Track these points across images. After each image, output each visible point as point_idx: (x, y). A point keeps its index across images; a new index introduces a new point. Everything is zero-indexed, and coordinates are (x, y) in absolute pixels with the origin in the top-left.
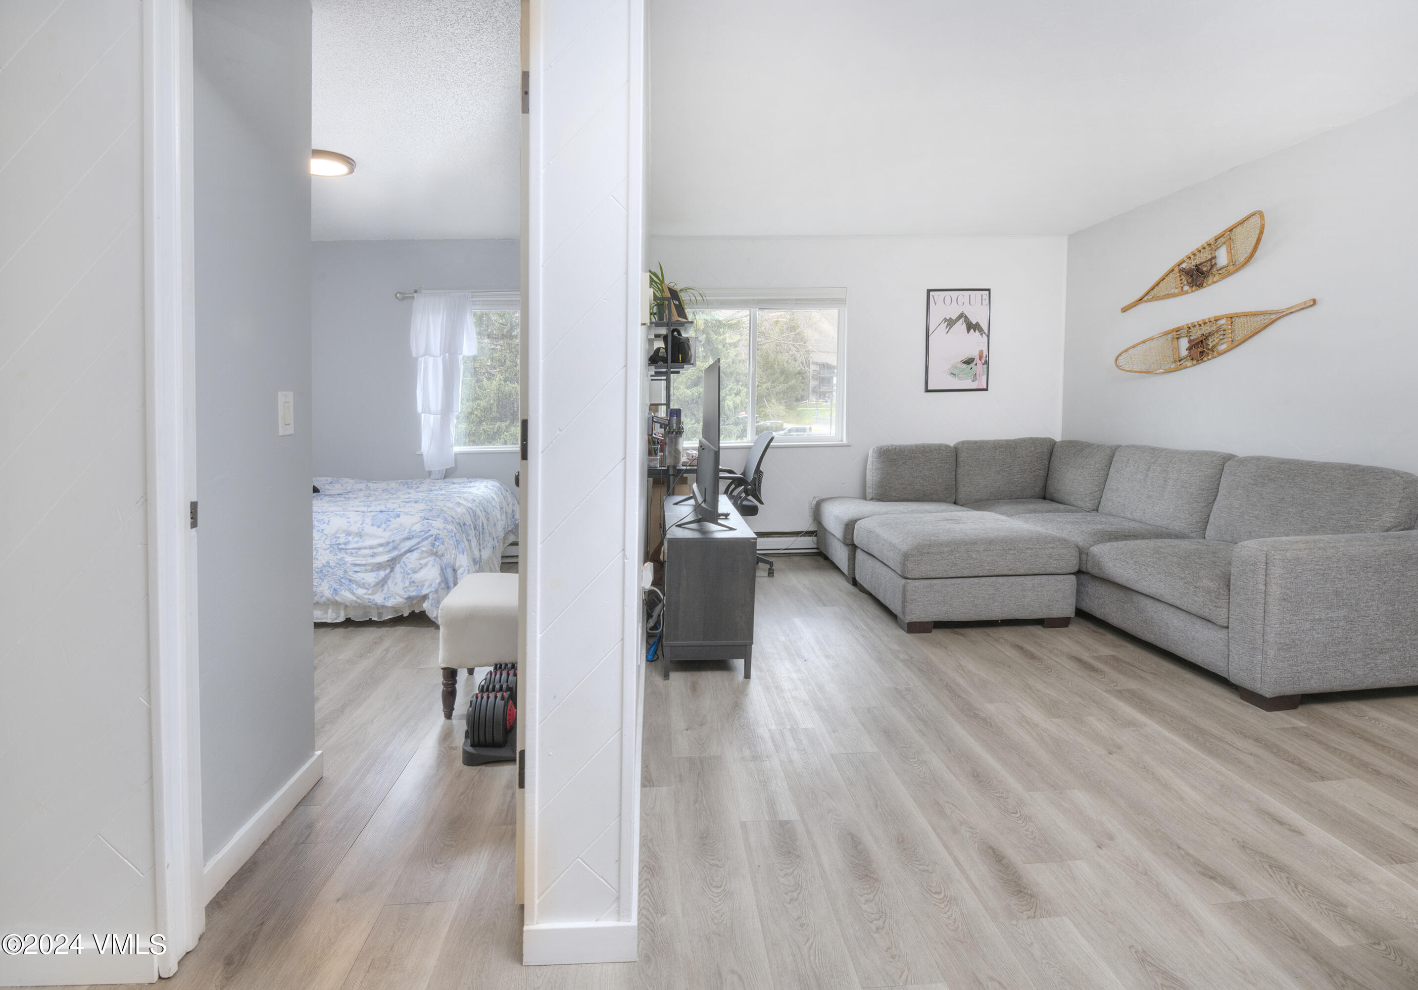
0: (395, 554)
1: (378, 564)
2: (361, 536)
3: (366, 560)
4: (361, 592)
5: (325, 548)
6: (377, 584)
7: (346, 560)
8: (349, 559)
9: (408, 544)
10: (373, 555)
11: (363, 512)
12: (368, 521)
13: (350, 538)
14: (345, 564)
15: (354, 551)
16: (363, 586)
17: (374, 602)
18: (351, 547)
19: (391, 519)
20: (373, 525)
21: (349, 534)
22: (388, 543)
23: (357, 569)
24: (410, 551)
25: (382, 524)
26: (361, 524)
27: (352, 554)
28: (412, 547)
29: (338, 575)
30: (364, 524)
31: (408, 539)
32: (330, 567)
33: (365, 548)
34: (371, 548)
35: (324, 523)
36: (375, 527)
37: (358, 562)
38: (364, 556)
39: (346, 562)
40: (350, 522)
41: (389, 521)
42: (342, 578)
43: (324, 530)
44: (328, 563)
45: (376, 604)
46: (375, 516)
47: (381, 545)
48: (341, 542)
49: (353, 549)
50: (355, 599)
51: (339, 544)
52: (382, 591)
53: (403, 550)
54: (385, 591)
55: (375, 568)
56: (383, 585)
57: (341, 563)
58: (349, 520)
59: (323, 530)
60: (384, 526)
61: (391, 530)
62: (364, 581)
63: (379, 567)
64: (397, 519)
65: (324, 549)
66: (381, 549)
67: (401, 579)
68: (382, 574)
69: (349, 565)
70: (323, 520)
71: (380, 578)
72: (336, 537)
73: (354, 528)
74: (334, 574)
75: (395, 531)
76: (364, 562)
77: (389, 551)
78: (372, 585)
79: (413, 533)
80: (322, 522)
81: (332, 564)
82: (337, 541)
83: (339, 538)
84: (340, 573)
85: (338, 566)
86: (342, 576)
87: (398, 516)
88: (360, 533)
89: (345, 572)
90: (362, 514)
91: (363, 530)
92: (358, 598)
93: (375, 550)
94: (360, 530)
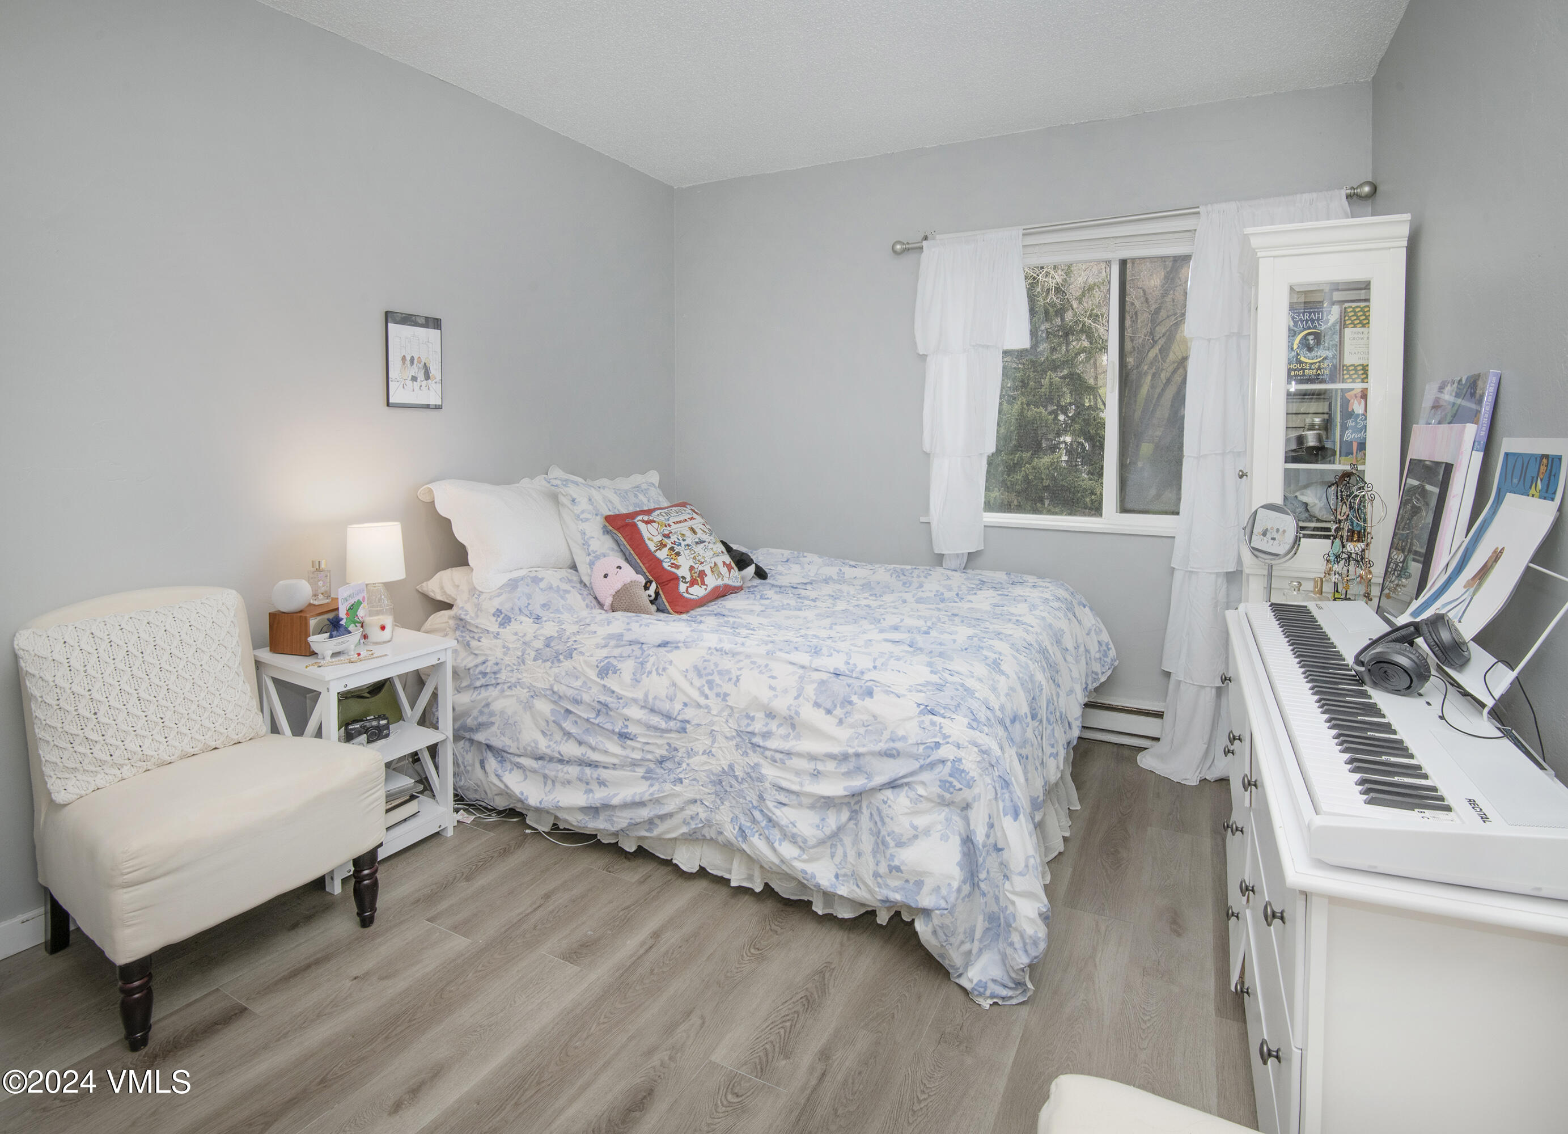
0: (858, 783)
1: (824, 797)
2: (793, 726)
3: (801, 785)
4: (788, 851)
5: (728, 735)
6: (822, 842)
7: (764, 771)
8: (769, 772)
9: (886, 771)
10: (816, 775)
11: (803, 667)
12: (810, 690)
13: (773, 726)
14: (761, 779)
15: (778, 756)
16: (793, 839)
17: (814, 882)
18: (773, 747)
19: (854, 698)
20: (817, 705)
21: (771, 715)
22: (845, 757)
23: (782, 798)
24: (893, 785)
25: (835, 706)
26: (796, 698)
27: (775, 761)
28: (896, 780)
29: (748, 798)
30: (801, 699)
31: (889, 754)
32: (736, 778)
33: (799, 755)
34: (813, 758)
35: (730, 679)
36: (822, 711)
37: (784, 784)
38: (798, 773)
39: (763, 776)
40: (771, 688)
41: (850, 703)
42: (755, 808)
43: (728, 695)
44: (731, 767)
45: (818, 886)
46: (823, 682)
47: (832, 757)
48: (756, 731)
49: (776, 751)
50: (776, 861)
51: (753, 734)
52: (832, 857)
53: (879, 780)
54: (838, 859)
55: (818, 805)
56: (833, 846)
57: (754, 776)
58: (773, 682)
59: (726, 695)
60: (838, 712)
61: (852, 726)
62: (794, 830)
63: (828, 803)
64: (867, 699)
65: (727, 738)
66: (830, 766)
67: (870, 849)
68: (833, 820)
69: (767, 785)
70: (728, 672)
71: (828, 831)
72: (748, 717)
73: (782, 704)
74: (741, 794)
75: (862, 730)
76: (795, 788)
77: (848, 774)
78: (812, 842)
79: (898, 745)
80: (727, 678)
81: (739, 773)
82: (748, 725)
83: (753, 719)
84: (752, 796)
85: (749, 780)
86: (755, 803)
87: (870, 693)
88: (792, 718)
89: (761, 798)
90: (801, 671)
91: (797, 713)
92: (782, 861)
93: (820, 767)
94: (792, 713)
